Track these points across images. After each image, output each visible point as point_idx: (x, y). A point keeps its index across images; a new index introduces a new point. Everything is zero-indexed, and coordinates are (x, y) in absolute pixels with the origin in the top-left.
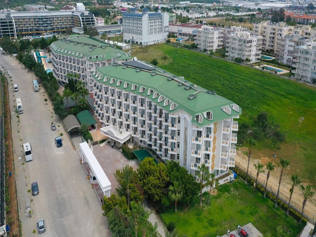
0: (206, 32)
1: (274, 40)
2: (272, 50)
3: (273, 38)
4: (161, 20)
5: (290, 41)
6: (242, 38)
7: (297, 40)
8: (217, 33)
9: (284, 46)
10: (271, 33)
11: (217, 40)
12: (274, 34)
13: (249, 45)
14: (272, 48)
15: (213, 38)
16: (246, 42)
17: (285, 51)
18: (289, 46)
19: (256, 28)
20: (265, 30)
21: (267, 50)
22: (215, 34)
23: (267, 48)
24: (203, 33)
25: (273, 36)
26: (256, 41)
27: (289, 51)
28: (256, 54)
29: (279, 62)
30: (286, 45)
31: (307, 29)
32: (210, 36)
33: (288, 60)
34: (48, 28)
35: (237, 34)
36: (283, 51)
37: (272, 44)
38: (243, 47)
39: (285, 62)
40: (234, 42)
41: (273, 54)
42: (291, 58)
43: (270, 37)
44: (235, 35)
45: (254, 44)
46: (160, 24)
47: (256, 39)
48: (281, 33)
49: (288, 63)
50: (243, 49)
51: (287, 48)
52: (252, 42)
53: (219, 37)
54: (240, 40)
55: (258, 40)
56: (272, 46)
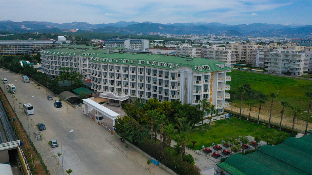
0: (185, 49)
1: (245, 54)
2: (244, 61)
3: (245, 52)
4: (141, 45)
5: (260, 51)
6: (218, 51)
7: (267, 50)
8: (195, 50)
9: (256, 55)
10: (243, 50)
11: (195, 54)
12: (245, 50)
13: (225, 54)
14: (244, 59)
15: (192, 53)
16: (222, 53)
17: (257, 59)
18: (260, 55)
19: (229, 47)
20: (237, 48)
21: (241, 61)
22: (193, 50)
23: (240, 59)
24: (182, 50)
25: (245, 51)
26: (231, 53)
27: (260, 58)
28: (231, 61)
29: (252, 66)
30: (257, 54)
31: (274, 45)
32: (189, 51)
33: (260, 64)
34: (29, 52)
35: (213, 49)
36: (255, 58)
37: (245, 57)
38: (220, 56)
39: (257, 65)
40: (212, 53)
41: (246, 62)
42: (263, 63)
43: (242, 52)
44: (212, 49)
45: (229, 54)
46: (141, 47)
47: (231, 51)
48: (251, 49)
49: (260, 66)
50: (220, 58)
51: (258, 57)
52: (227, 53)
53: (197, 53)
54: (217, 52)
55: (233, 52)
56: (244, 58)
